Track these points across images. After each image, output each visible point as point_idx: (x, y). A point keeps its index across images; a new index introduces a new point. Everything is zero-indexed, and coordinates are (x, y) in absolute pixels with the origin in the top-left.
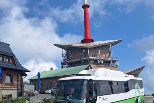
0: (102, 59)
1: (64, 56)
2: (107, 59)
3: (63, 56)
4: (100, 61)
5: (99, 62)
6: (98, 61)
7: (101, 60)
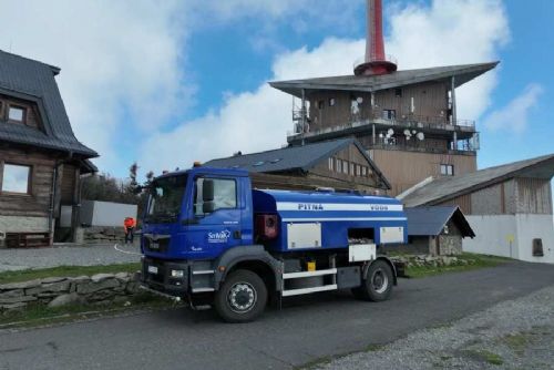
0: (420, 125)
1: (299, 119)
2: (439, 127)
3: (294, 119)
4: (414, 132)
5: (408, 138)
6: (407, 132)
7: (419, 130)
